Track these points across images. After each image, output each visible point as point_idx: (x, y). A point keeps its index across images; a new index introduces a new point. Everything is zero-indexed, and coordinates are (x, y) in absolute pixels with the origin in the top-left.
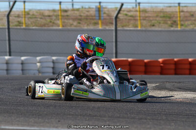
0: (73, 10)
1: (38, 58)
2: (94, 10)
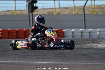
1: (98, 30)
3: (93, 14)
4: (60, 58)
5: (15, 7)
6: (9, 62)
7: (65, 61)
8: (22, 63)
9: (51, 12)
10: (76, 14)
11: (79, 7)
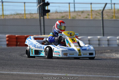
1: (118, 37)
3: (113, 19)
4: (73, 69)
5: (24, 10)
6: (16, 73)
7: (78, 73)
8: (30, 74)
9: (64, 16)
10: (93, 19)
11: (97, 11)
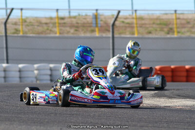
0: (70, 17)
1: (36, 66)
2: (91, 17)
